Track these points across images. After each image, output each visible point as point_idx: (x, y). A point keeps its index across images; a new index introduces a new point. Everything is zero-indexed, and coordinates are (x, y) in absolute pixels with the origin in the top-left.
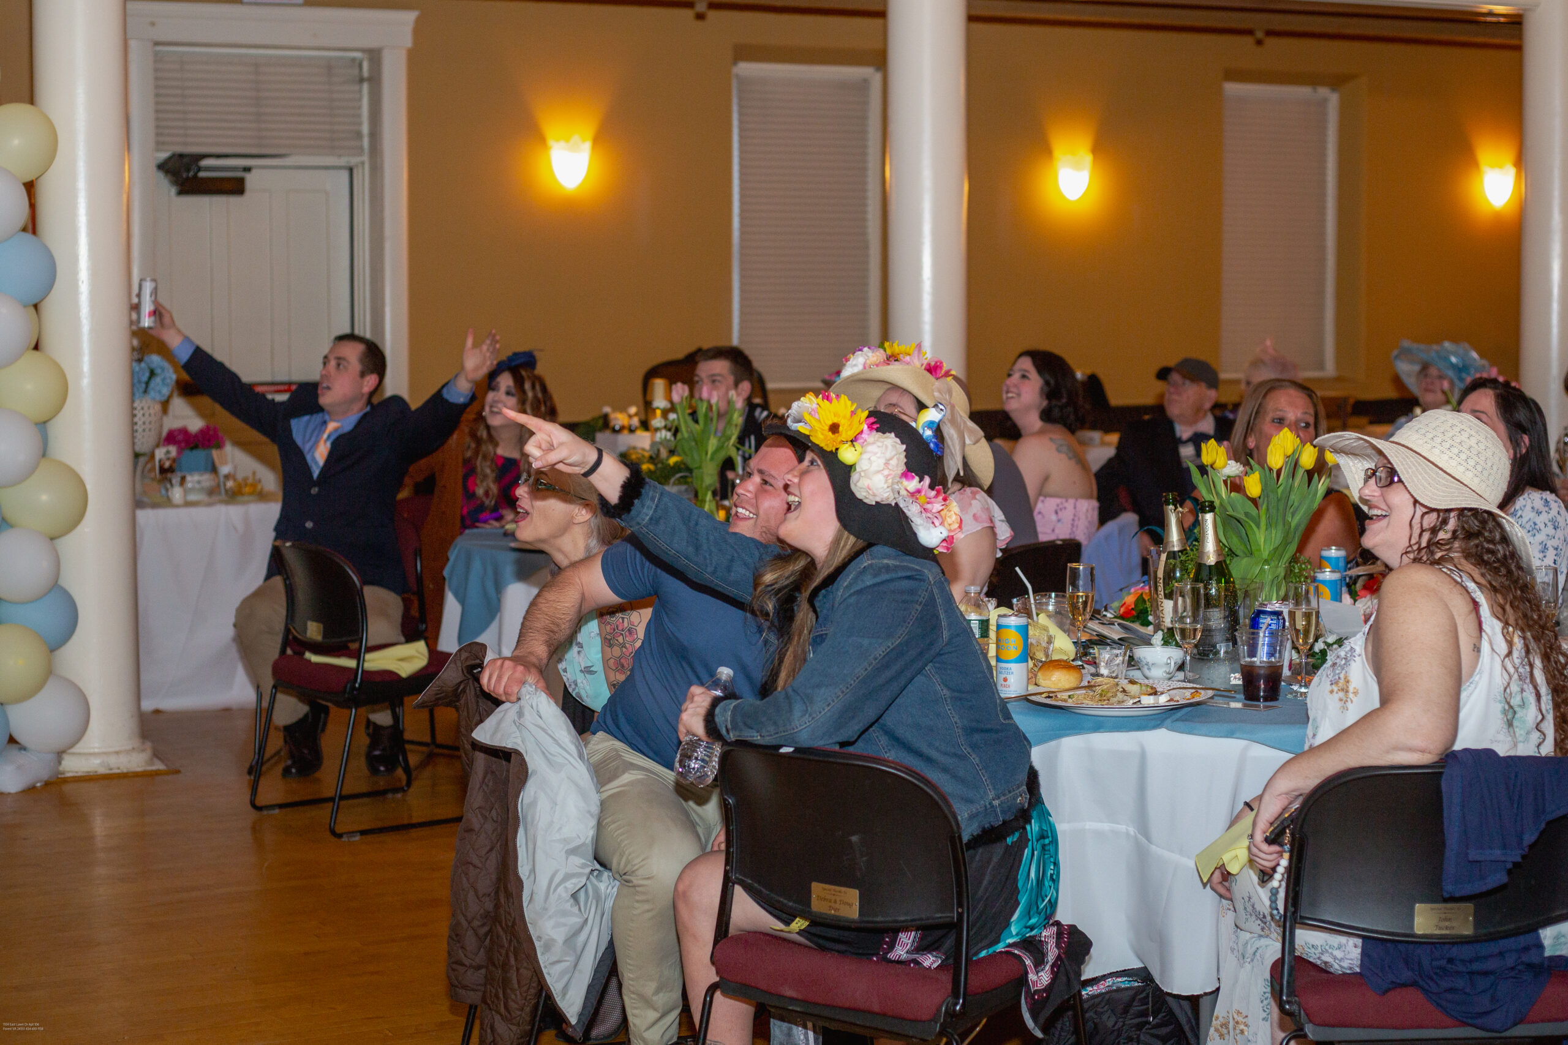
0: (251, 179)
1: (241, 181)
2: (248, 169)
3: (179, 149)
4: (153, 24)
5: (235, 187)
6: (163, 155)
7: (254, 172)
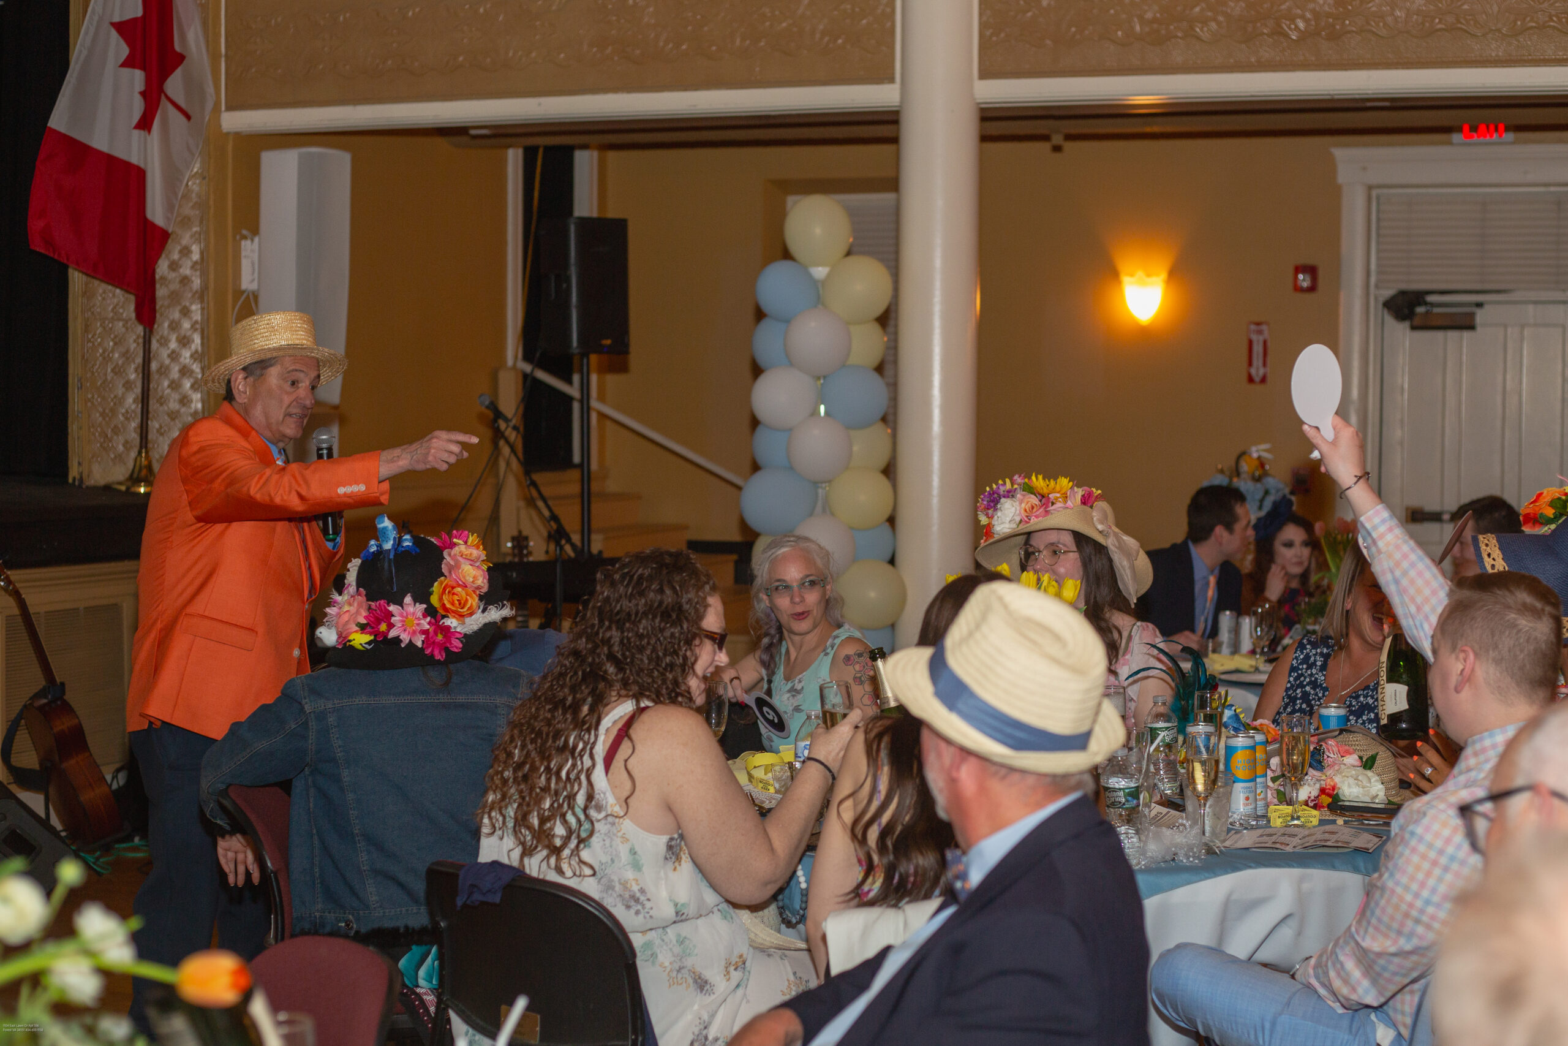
0: (1480, 316)
1: (1472, 315)
2: (1479, 305)
3: (1404, 287)
4: (1364, 169)
5: (1465, 323)
6: (1388, 293)
7: (1486, 307)
